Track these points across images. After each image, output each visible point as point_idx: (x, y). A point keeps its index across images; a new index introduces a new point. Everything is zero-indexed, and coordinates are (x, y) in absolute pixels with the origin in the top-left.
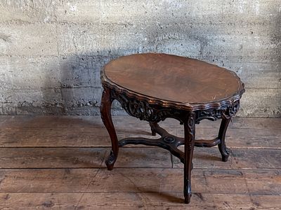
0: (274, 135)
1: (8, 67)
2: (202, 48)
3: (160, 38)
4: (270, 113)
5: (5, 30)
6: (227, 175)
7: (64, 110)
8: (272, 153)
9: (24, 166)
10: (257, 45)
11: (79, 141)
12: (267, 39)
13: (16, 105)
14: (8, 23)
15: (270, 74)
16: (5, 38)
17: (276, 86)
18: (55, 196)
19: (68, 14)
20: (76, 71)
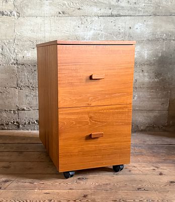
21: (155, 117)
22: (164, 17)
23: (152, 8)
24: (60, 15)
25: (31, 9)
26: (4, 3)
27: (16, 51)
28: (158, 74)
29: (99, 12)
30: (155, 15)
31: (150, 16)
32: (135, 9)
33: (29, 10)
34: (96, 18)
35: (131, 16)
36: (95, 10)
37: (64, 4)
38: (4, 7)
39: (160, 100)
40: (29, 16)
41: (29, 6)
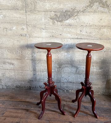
0: (100, 101)
1: (13, 74)
2: (76, 70)
3: (63, 66)
4: (99, 93)
5: (13, 62)
6: (82, 115)
7: (30, 89)
8: (99, 108)
9: (13, 108)
10: (95, 70)
11: (33, 100)
12: (98, 68)
13: (15, 86)
14: (14, 59)
15: (99, 80)
16: (13, 64)
17: (101, 84)
18: (21, 120)
19: (33, 57)
20: (35, 76)
21: (99, 88)
22: (105, 40)
23: (99, 36)
24: (51, 37)
25: (36, 34)
26: (22, 30)
27: (29, 53)
28: (101, 68)
29: (71, 36)
30: (100, 39)
31: (98, 39)
32: (90, 36)
33: (35, 34)
34: (70, 40)
35: (87, 39)
36: (69, 35)
37: (53, 32)
38: (22, 32)
39: (102, 80)
40: (35, 37)
41: (35, 32)
